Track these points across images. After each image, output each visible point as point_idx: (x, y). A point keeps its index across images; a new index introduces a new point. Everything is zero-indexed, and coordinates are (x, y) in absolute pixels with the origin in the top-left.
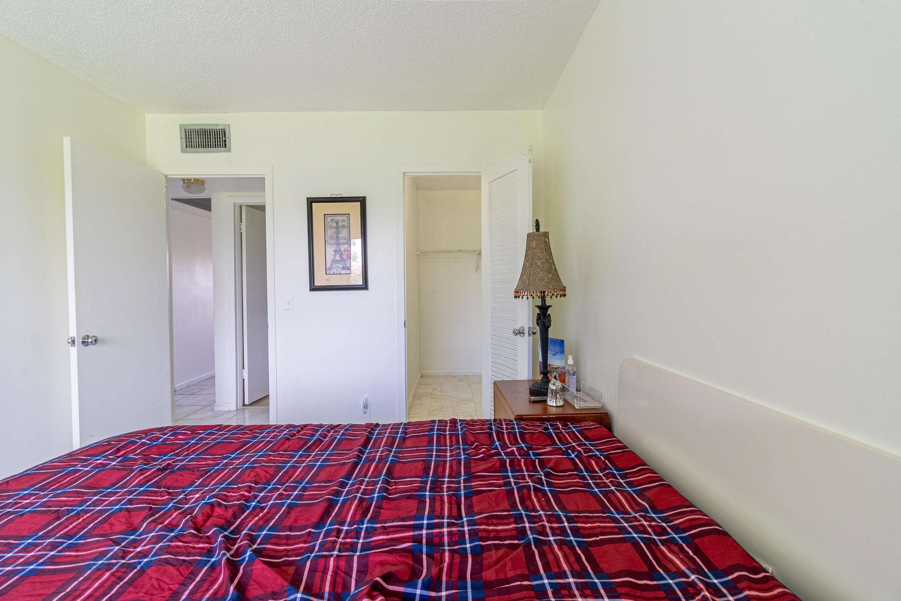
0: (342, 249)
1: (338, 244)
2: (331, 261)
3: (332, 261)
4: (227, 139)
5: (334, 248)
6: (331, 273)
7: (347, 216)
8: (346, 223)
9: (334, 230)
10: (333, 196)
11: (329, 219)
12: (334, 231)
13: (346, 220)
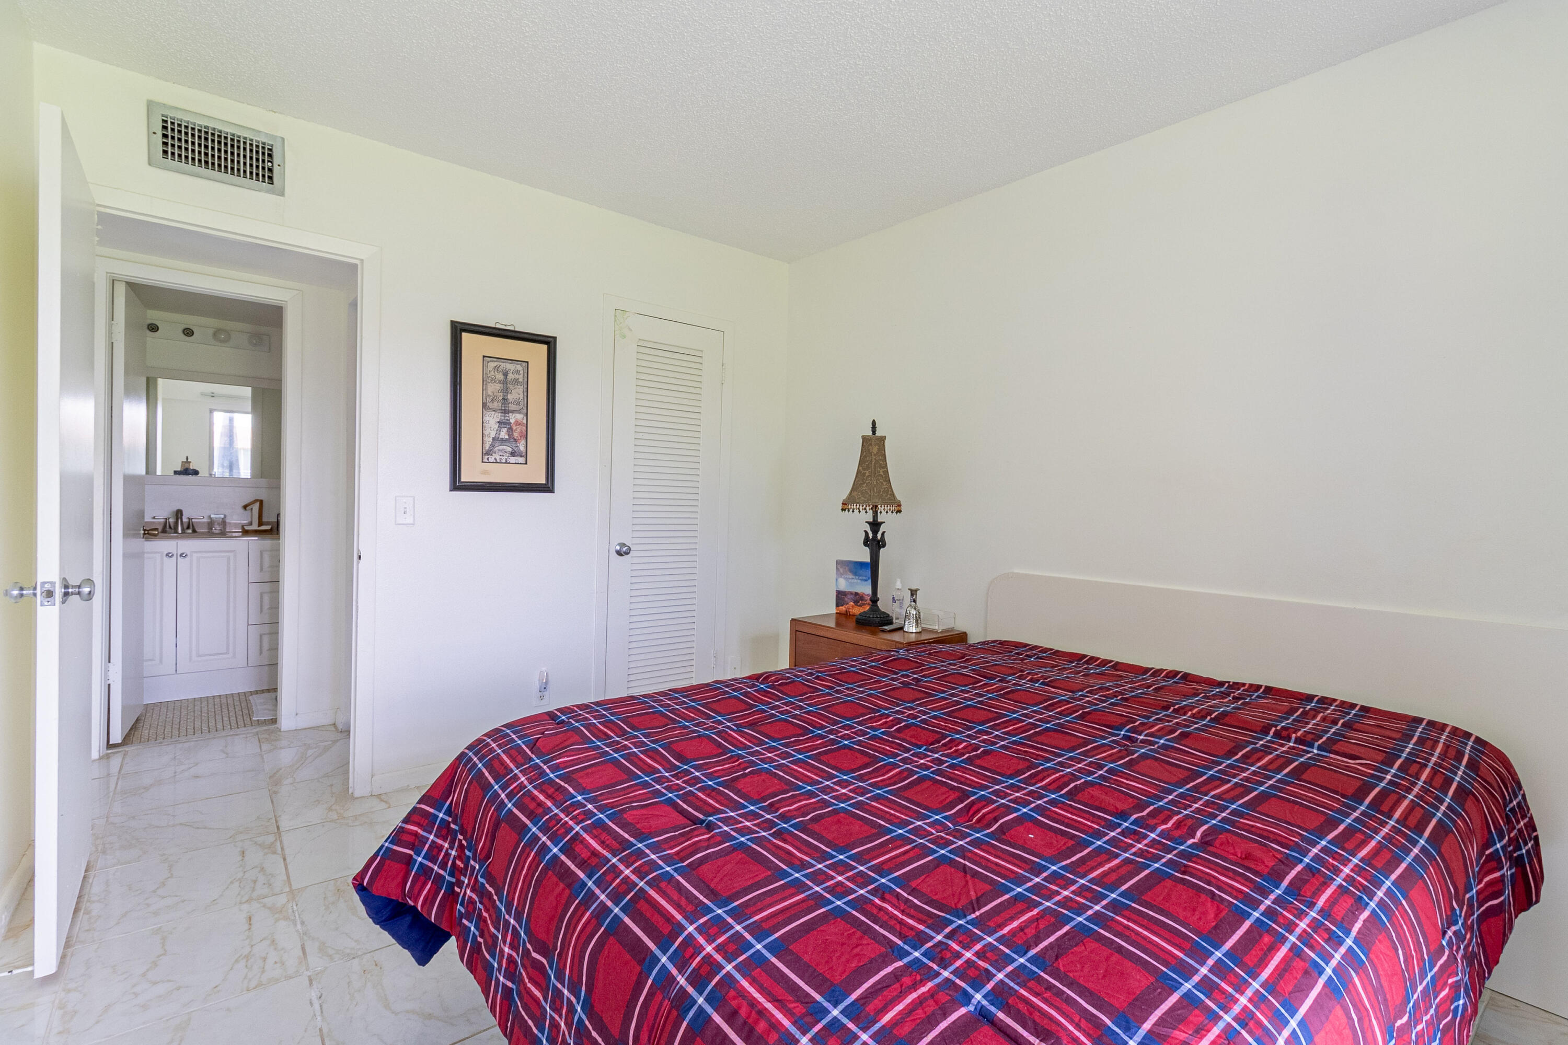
0: (512, 421)
1: (505, 412)
2: (491, 440)
3: (493, 439)
4: (276, 169)
5: (498, 416)
6: (491, 460)
7: (524, 364)
8: (522, 376)
9: (498, 386)
10: (498, 326)
11: (492, 365)
12: (498, 388)
13: (521, 372)
